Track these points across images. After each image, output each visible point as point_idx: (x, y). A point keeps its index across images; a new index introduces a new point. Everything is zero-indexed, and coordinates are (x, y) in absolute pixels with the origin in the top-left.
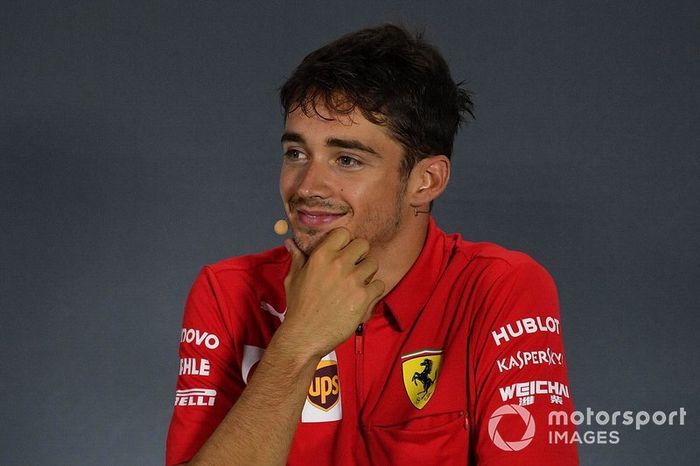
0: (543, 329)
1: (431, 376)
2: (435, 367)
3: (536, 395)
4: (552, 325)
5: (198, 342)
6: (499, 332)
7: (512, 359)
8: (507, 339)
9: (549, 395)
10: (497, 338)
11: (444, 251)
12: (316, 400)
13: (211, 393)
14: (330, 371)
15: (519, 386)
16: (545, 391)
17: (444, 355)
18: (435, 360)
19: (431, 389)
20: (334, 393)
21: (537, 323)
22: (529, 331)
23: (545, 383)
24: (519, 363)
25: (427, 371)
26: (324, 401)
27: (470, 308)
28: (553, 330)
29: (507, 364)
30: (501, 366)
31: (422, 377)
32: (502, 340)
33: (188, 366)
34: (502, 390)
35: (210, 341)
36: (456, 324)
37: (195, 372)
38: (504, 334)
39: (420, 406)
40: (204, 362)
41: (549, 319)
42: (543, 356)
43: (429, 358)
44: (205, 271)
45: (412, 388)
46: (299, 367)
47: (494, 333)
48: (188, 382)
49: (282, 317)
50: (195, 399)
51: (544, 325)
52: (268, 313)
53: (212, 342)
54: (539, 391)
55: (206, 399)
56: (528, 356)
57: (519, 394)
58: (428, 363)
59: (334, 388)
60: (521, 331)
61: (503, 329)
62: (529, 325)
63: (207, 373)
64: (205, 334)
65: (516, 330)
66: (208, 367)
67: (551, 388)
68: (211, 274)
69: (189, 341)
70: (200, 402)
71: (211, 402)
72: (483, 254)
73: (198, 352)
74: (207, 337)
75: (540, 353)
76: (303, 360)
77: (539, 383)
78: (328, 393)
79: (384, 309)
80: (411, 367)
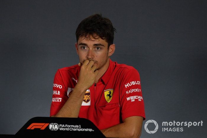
0: (136, 84)
1: (111, 95)
2: (112, 93)
3: (135, 99)
4: (139, 83)
5: (57, 87)
6: (126, 85)
7: (130, 91)
8: (128, 86)
9: (138, 99)
10: (126, 86)
11: (113, 66)
12: (85, 101)
13: (60, 99)
14: (88, 94)
15: (131, 97)
16: (137, 98)
17: (114, 90)
18: (112, 91)
19: (111, 98)
20: (89, 99)
21: (135, 83)
22: (133, 84)
23: (137, 96)
24: (131, 92)
25: (110, 94)
26: (86, 101)
27: (120, 79)
28: (139, 84)
29: (128, 92)
30: (127, 92)
31: (109, 95)
32: (127, 86)
33: (55, 92)
34: (127, 98)
35: (60, 86)
36: (117, 83)
37: (57, 94)
38: (127, 85)
39: (109, 102)
40: (59, 91)
41: (138, 81)
42: (137, 90)
43: (110, 91)
44: (59, 70)
45: (107, 98)
46: (81, 93)
47: (125, 85)
48: (55, 96)
49: (77, 81)
50: (57, 100)
51: (137, 83)
52: (73, 80)
53: (60, 87)
54: (136, 98)
55: (59, 100)
56: (133, 90)
57: (131, 99)
58: (110, 92)
59: (89, 98)
60: (131, 85)
61: (127, 84)
62: (133, 83)
63: (59, 94)
64: (59, 85)
65: (130, 84)
66: (60, 93)
67: (138, 97)
68: (60, 71)
69: (55, 87)
70: (58, 101)
71: (61, 101)
72: (123, 66)
73: (57, 89)
74: (59, 86)
75: (136, 89)
76: (82, 91)
77: (136, 96)
78: (87, 99)
79: (101, 80)
80: (106, 93)
